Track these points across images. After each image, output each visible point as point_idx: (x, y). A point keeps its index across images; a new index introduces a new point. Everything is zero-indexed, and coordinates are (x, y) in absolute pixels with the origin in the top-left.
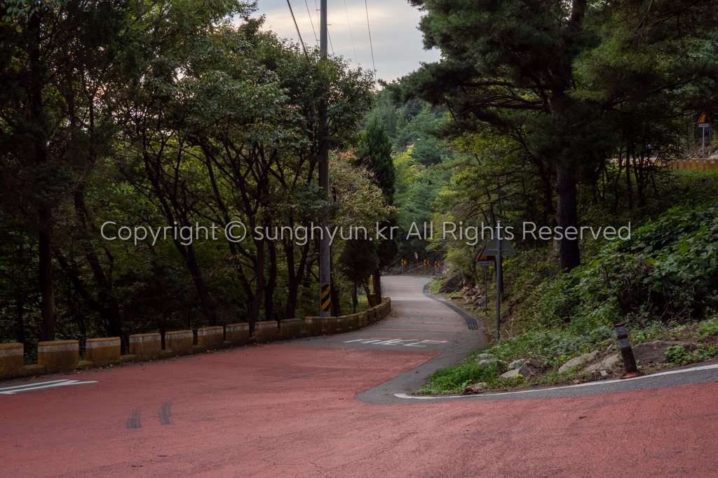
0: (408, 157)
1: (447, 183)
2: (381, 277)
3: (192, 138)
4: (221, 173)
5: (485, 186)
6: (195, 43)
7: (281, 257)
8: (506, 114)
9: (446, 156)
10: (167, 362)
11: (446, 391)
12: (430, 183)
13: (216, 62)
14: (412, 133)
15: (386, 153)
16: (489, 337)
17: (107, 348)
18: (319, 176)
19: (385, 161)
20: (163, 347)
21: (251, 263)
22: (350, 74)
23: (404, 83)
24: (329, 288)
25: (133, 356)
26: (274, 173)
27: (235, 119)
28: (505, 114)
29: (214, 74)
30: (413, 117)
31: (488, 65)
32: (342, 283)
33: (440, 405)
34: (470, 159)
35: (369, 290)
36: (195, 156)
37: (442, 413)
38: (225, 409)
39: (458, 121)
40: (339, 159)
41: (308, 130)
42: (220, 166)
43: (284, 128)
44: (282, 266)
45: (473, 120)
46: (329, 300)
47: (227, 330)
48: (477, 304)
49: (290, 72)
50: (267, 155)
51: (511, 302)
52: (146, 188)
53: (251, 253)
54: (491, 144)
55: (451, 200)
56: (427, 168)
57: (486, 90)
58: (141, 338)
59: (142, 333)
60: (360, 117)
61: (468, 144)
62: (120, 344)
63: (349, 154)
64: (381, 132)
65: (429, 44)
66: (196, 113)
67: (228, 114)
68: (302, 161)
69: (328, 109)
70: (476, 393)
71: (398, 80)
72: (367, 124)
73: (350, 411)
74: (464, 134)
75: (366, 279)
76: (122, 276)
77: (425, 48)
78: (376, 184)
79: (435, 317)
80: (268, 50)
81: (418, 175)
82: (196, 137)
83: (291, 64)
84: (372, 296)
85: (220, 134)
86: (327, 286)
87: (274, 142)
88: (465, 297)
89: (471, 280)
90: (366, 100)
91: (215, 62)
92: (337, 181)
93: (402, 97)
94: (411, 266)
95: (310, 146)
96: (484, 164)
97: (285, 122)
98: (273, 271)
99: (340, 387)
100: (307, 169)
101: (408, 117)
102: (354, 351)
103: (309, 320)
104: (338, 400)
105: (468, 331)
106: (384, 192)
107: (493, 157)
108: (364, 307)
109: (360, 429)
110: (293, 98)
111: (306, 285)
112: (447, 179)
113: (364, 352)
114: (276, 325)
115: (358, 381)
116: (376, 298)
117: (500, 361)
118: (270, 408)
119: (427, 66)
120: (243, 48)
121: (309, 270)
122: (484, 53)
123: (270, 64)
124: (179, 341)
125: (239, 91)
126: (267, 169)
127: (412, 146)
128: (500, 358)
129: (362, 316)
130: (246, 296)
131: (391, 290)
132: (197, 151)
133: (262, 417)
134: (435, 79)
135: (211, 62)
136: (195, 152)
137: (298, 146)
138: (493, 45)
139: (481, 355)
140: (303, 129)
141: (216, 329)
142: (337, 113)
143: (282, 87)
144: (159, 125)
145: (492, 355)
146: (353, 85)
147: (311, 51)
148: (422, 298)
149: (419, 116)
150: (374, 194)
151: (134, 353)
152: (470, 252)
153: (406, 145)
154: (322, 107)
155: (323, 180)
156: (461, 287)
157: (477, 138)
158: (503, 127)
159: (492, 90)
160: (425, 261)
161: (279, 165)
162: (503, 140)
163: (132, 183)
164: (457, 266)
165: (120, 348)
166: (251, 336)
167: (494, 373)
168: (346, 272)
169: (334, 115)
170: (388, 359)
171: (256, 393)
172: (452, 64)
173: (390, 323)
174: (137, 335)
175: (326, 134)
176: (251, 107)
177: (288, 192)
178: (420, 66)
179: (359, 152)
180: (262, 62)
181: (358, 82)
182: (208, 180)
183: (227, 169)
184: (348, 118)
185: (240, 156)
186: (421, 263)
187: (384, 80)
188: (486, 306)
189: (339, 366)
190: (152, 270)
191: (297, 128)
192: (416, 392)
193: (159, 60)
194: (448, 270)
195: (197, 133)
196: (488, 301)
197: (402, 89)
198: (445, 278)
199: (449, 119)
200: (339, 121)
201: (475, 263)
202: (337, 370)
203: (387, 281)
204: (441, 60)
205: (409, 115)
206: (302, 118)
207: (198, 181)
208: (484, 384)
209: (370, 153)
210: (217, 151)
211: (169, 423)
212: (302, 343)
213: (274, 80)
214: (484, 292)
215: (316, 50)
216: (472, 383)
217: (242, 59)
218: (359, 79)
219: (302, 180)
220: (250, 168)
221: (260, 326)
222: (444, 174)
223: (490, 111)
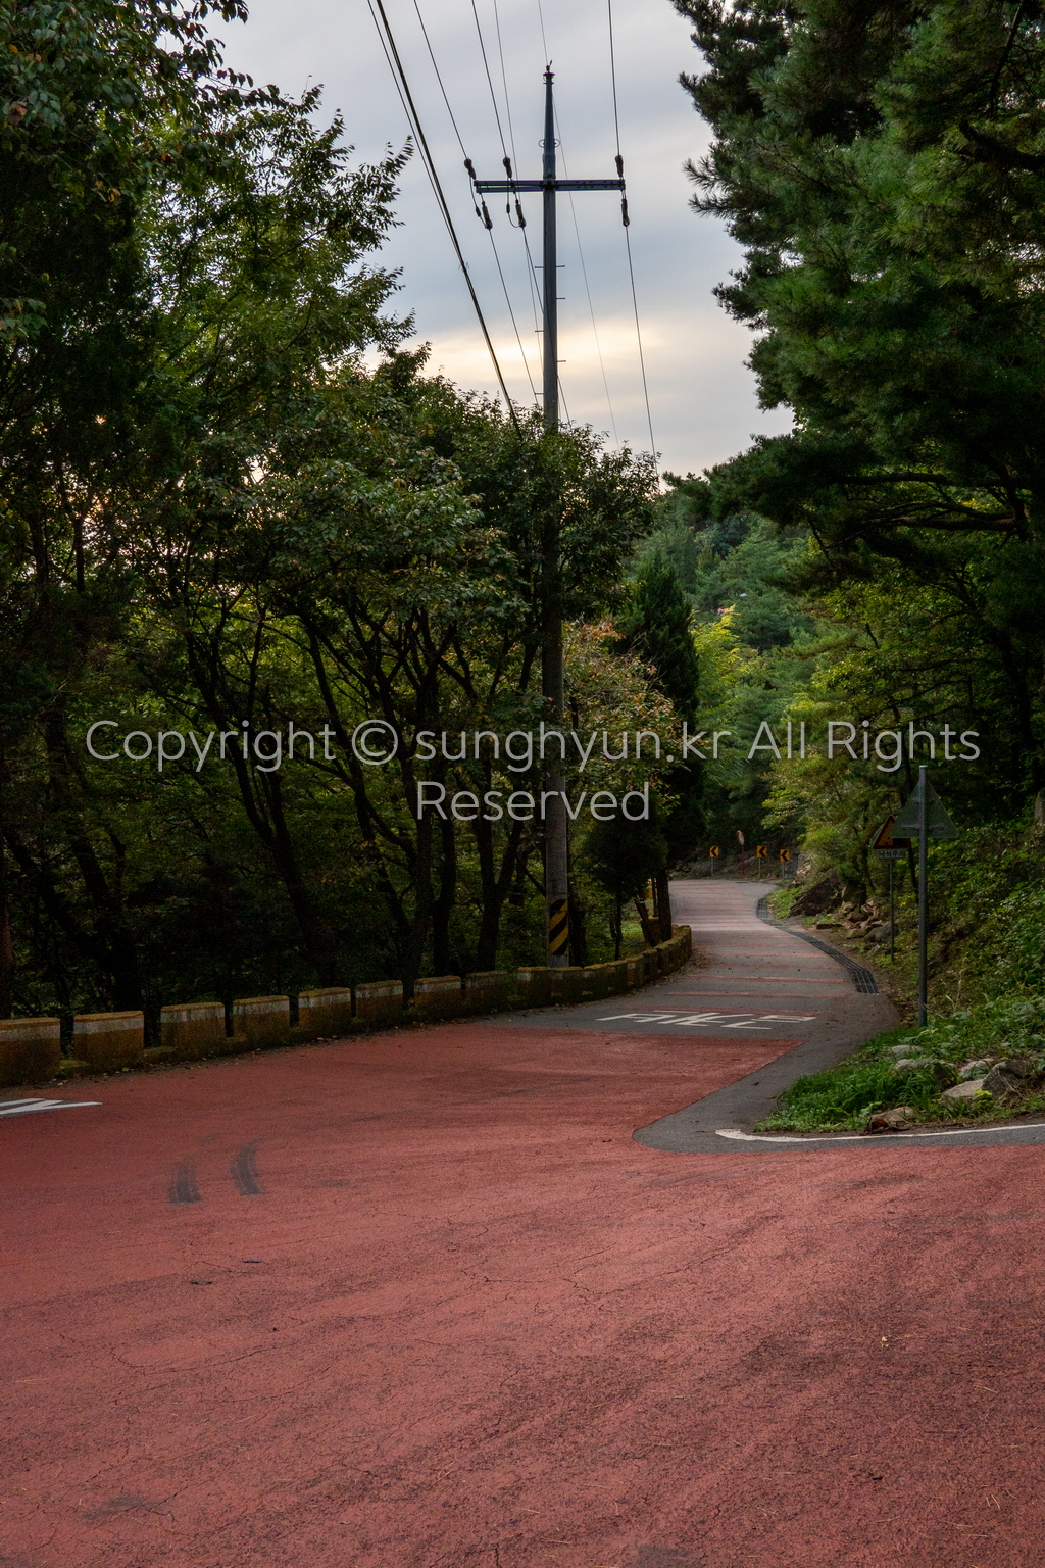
0: (723, 632)
1: (806, 686)
2: (671, 884)
3: (284, 600)
4: (340, 669)
5: (887, 693)
6: (290, 405)
7: (463, 843)
8: (933, 540)
9: (802, 629)
10: (237, 1062)
11: (828, 1125)
12: (769, 686)
13: (333, 443)
14: (729, 582)
15: (680, 625)
16: (903, 1009)
17: (116, 1033)
18: (543, 674)
19: (678, 642)
20: (230, 1032)
21: (402, 855)
22: (606, 460)
23: (719, 480)
24: (565, 907)
25: (170, 1050)
26: (450, 671)
27: (370, 560)
28: (931, 539)
29: (328, 467)
30: (731, 549)
31: (899, 440)
32: (591, 895)
33: (825, 1157)
34: (854, 638)
35: (646, 911)
36: (286, 636)
37: (830, 1175)
38: (366, 1161)
39: (831, 556)
40: (583, 640)
41: (522, 581)
42: (339, 657)
43: (471, 578)
44: (468, 862)
45: (863, 555)
46: (566, 931)
47: (359, 995)
48: (873, 939)
49: (483, 461)
50: (436, 632)
51: (946, 935)
52: (189, 703)
53: (401, 834)
54: (899, 605)
55: (817, 722)
56: (760, 654)
57: (890, 491)
58: (184, 1013)
59: (185, 1002)
60: (628, 552)
61: (852, 604)
62: (142, 1025)
63: (604, 628)
64: (668, 582)
65: (770, 397)
66: (292, 550)
67: (359, 549)
68: (508, 645)
69: (561, 535)
70: (895, 1130)
71: (706, 473)
72: (641, 564)
73: (632, 1168)
74: (845, 583)
75: (640, 888)
76: (141, 886)
77: (761, 407)
78: (660, 689)
79: (785, 967)
80: (435, 416)
81: (745, 669)
82: (291, 598)
83: (485, 444)
84: (654, 922)
85: (342, 591)
86: (562, 902)
87: (452, 606)
88: (846, 925)
89: (858, 889)
90: (640, 516)
91: (330, 442)
92: (578, 684)
93: (715, 509)
94: (730, 859)
95: (525, 613)
96: (885, 646)
97: (474, 563)
98: (449, 872)
99: (599, 1115)
100: (519, 660)
101: (720, 550)
102: (621, 1039)
103: (526, 974)
104: (599, 1143)
105: (857, 995)
106: (676, 708)
107: (904, 631)
108: (636, 946)
109: (659, 1207)
110: (489, 515)
111: (517, 901)
112: (805, 676)
113: (643, 1040)
114: (458, 985)
115: (635, 1102)
116: (660, 926)
117: (942, 1062)
118: (461, 1160)
119: (766, 443)
120: (385, 414)
121: (523, 870)
122: (889, 415)
123: (443, 445)
124: (263, 1018)
125: (378, 500)
126: (435, 659)
127: (731, 609)
128: (939, 1056)
129: (633, 966)
130: (394, 923)
131: (688, 910)
132: (291, 626)
133: (449, 1179)
134: (785, 471)
135: (321, 443)
136: (286, 628)
137: (501, 613)
138: (908, 398)
139: (896, 1049)
140: (510, 578)
141: (335, 994)
142: (579, 544)
143: (467, 491)
144: (215, 573)
145: (919, 1049)
146: (613, 485)
147: (525, 417)
148: (756, 926)
149: (744, 547)
150: (656, 711)
151: (170, 1043)
152: (856, 830)
153: (716, 608)
154: (549, 531)
155: (552, 682)
156: (837, 903)
157: (871, 593)
158: (926, 567)
159: (903, 492)
160: (759, 848)
161: (460, 653)
162: (925, 595)
163: (160, 693)
164: (828, 858)
165: (142, 1033)
166: (406, 1007)
167: (928, 1088)
168: (599, 874)
169: (574, 549)
170: (694, 1056)
171: (425, 1127)
172: (818, 438)
173: (691, 977)
174: (176, 1007)
175: (558, 589)
176: (406, 534)
177: (481, 710)
178: (753, 443)
179: (624, 624)
180: (426, 441)
181: (623, 480)
182: (314, 685)
183: (354, 663)
184: (604, 554)
185: (380, 634)
186: (751, 852)
187: (675, 475)
188: (893, 943)
189: (592, 1071)
190: (204, 872)
191: (500, 577)
192: (762, 1126)
193: (217, 440)
194: (809, 867)
195: (292, 590)
196: (895, 932)
197: (714, 492)
198: (803, 884)
199: (812, 554)
200: (584, 559)
201: (865, 853)
202: (588, 1079)
203: (681, 890)
204: (795, 431)
205: (722, 544)
206: (508, 555)
207: (292, 687)
208: (909, 1111)
209: (647, 626)
210: (333, 625)
211: (256, 1192)
212: (510, 1022)
213: (451, 478)
214: (886, 914)
215: (536, 415)
216: (882, 1108)
217: (385, 436)
218: (626, 472)
219: (508, 684)
220: (401, 660)
221: (425, 986)
222: (798, 666)
223: (900, 534)
